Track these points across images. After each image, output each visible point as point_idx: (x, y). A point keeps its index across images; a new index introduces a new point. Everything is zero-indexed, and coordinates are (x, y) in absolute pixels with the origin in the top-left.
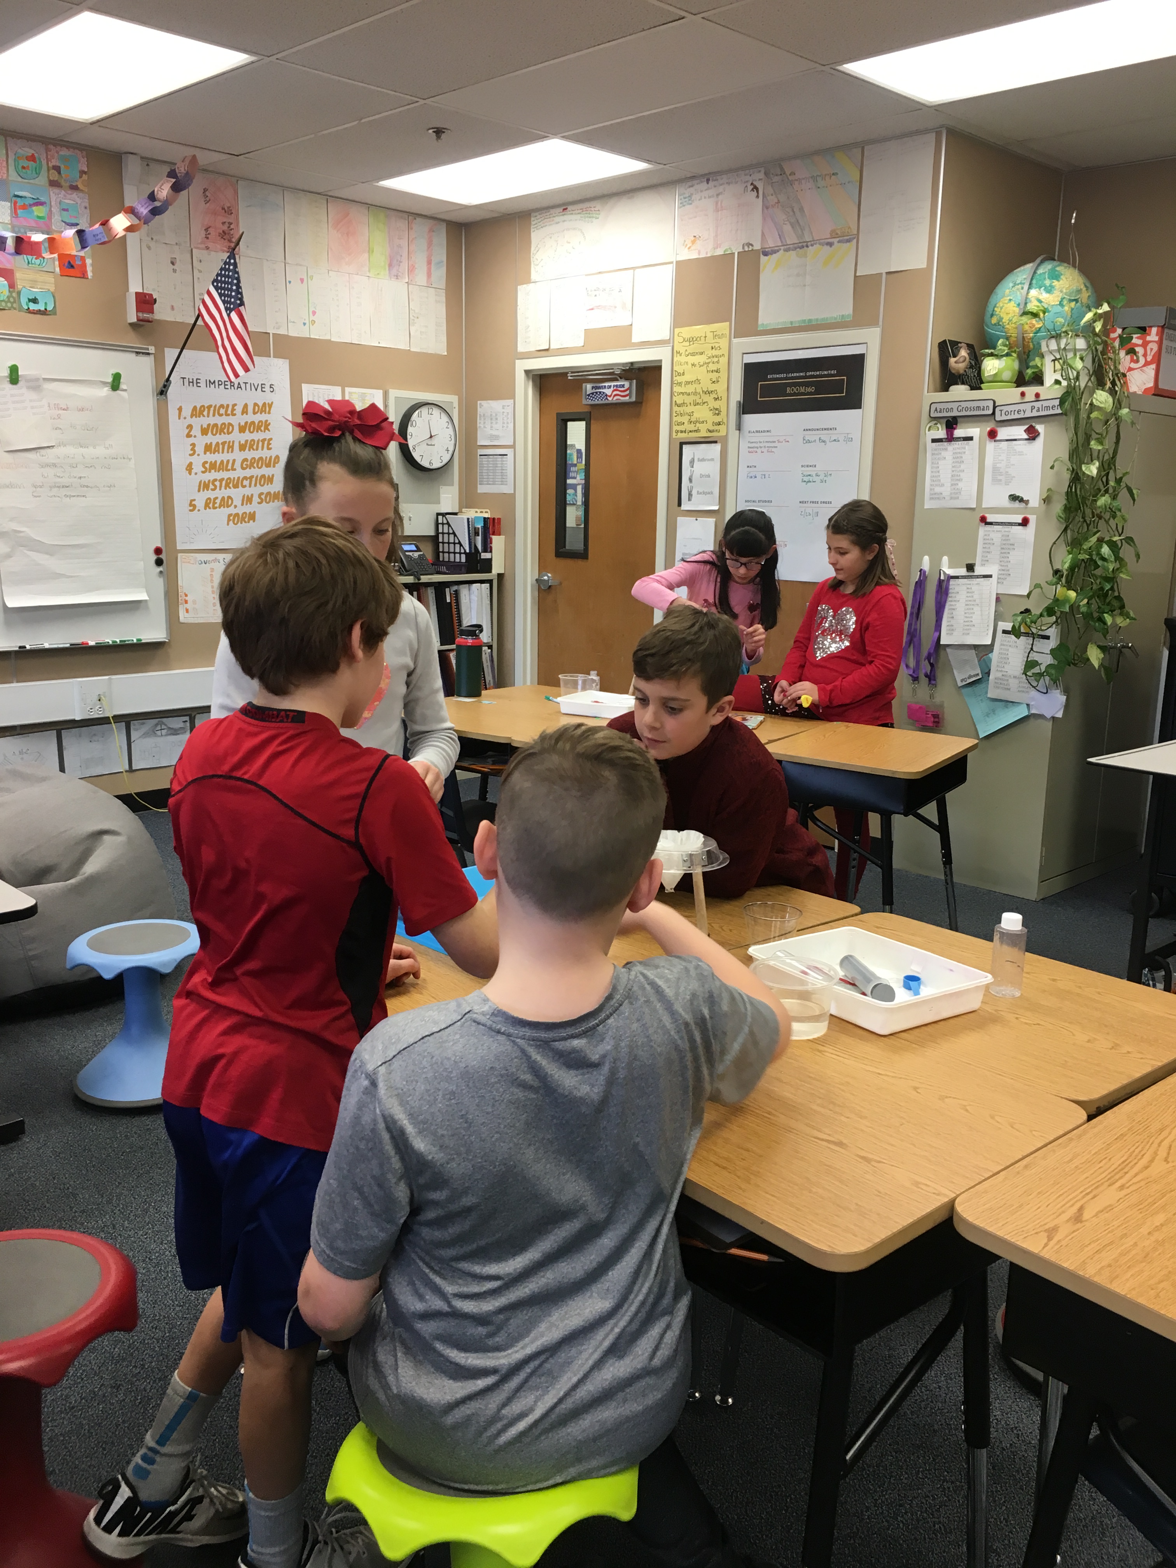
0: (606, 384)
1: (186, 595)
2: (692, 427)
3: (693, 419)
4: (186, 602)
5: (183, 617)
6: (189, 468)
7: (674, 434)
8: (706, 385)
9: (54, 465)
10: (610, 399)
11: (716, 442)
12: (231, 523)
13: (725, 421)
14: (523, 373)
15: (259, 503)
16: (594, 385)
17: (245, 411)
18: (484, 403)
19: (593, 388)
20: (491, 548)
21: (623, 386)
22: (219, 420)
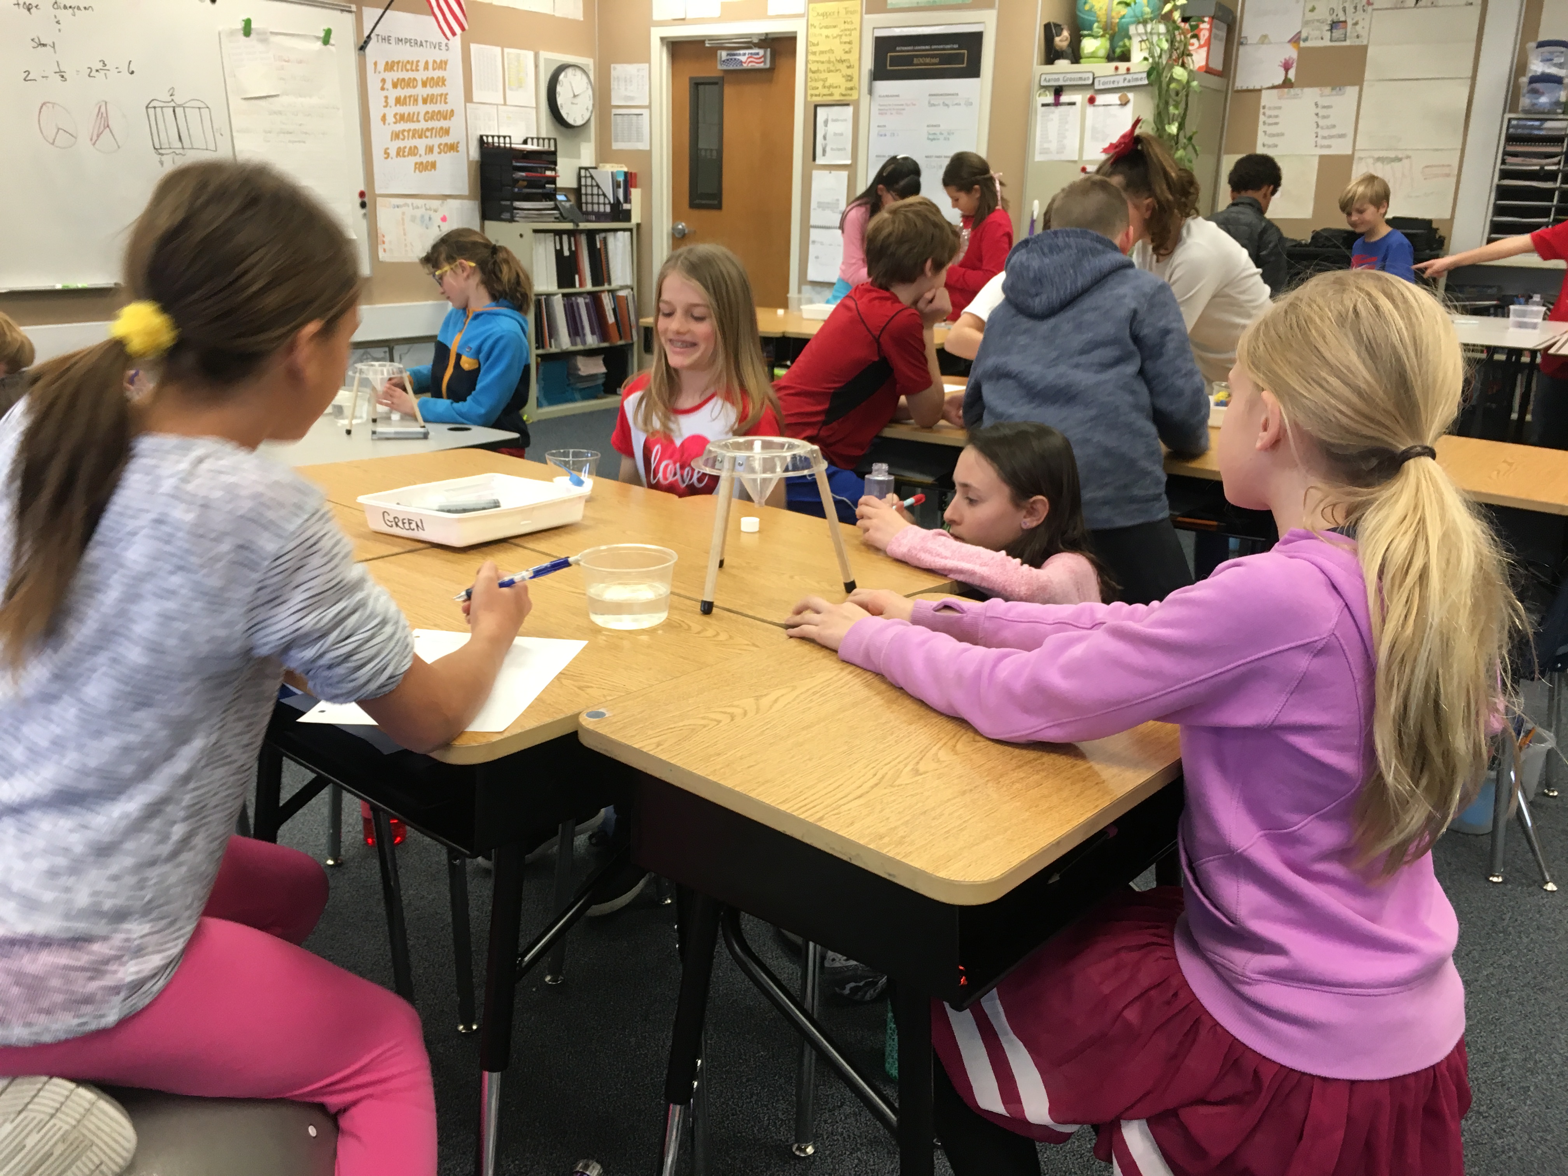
0: (742, 52)
1: (384, 236)
2: (826, 91)
3: (827, 84)
4: (384, 243)
5: (382, 256)
6: (384, 118)
7: (809, 98)
8: (839, 54)
9: (280, 113)
10: (745, 65)
11: (848, 105)
12: (417, 171)
13: (857, 86)
14: (658, 42)
15: (440, 153)
16: (729, 52)
17: (426, 68)
18: (618, 66)
19: (728, 55)
20: (630, 199)
21: (758, 54)
22: (407, 75)
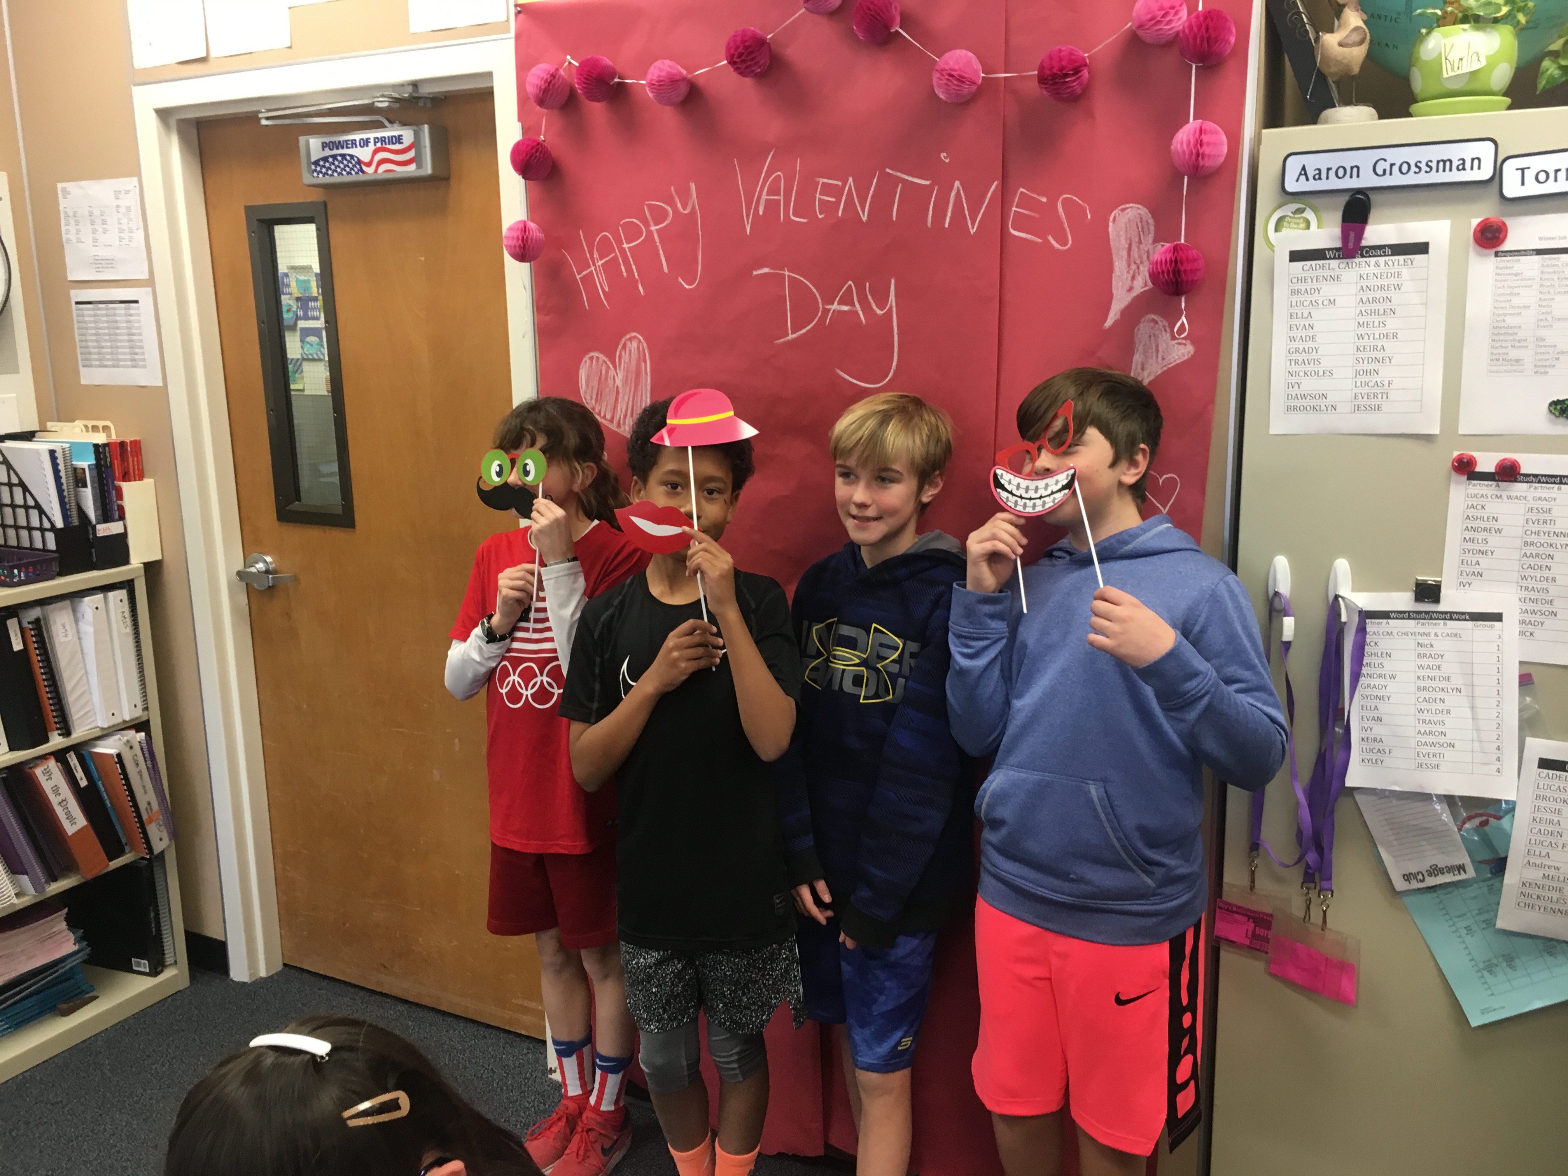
0: (357, 136)
10: (370, 170)
14: (153, 117)
16: (327, 140)
18: (70, 186)
19: (324, 145)
20: (121, 509)
21: (399, 139)
